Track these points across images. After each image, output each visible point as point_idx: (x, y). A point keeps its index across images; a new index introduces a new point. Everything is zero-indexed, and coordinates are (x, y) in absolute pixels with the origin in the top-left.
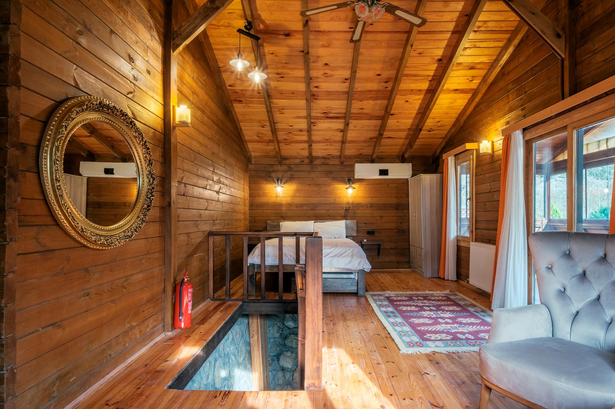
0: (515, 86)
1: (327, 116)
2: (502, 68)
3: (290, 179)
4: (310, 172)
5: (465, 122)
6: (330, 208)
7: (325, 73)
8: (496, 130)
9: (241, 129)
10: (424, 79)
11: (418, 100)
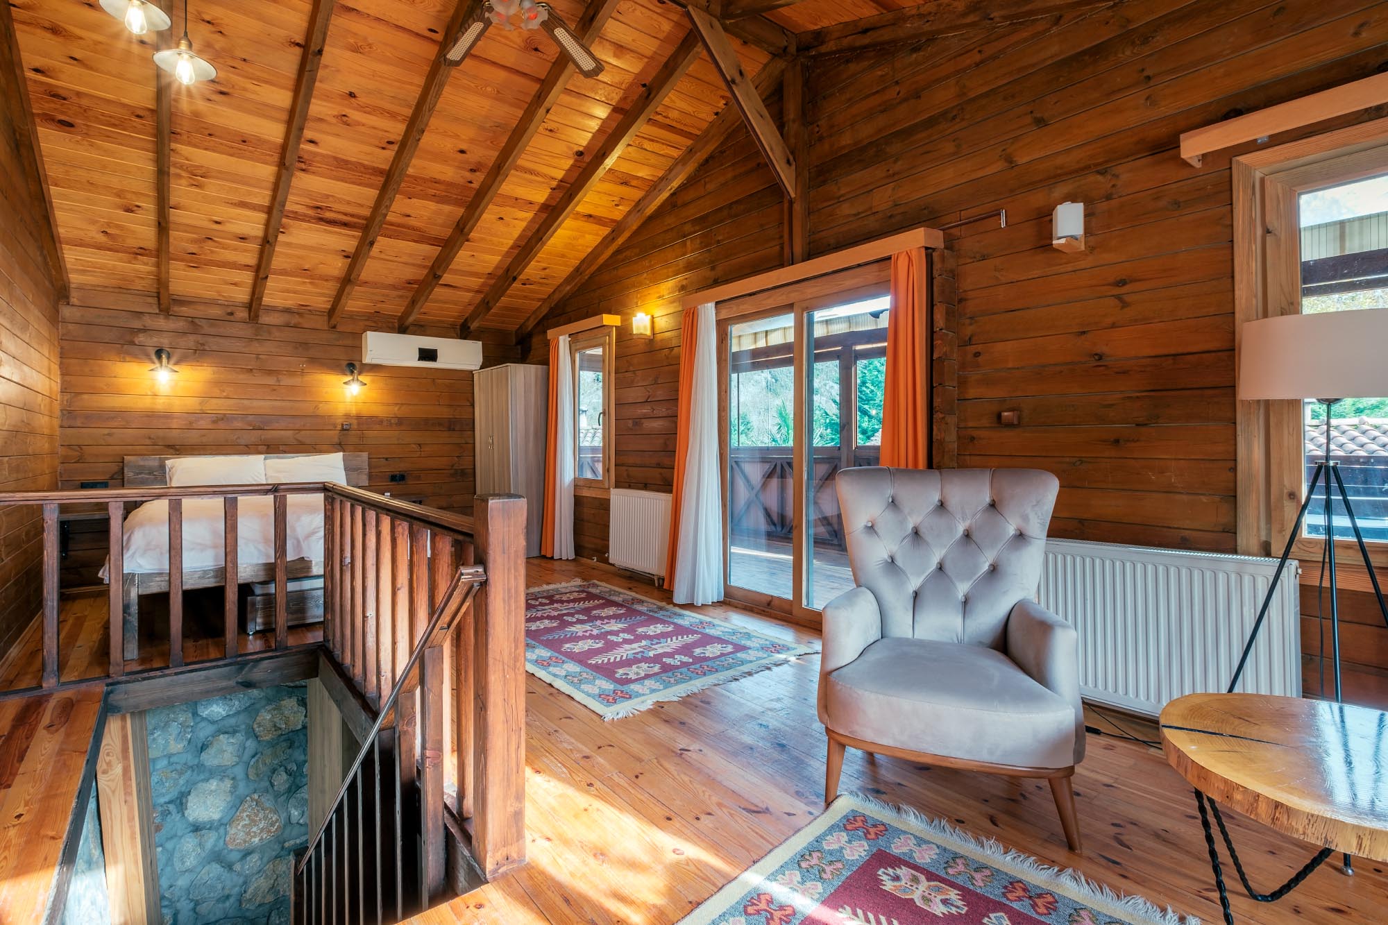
0: (697, 228)
1: (321, 216)
2: (672, 195)
3: (195, 353)
4: (251, 340)
5: (592, 276)
6: (304, 426)
7: (344, 116)
8: (659, 297)
9: (51, 203)
10: (543, 183)
11: (521, 220)
